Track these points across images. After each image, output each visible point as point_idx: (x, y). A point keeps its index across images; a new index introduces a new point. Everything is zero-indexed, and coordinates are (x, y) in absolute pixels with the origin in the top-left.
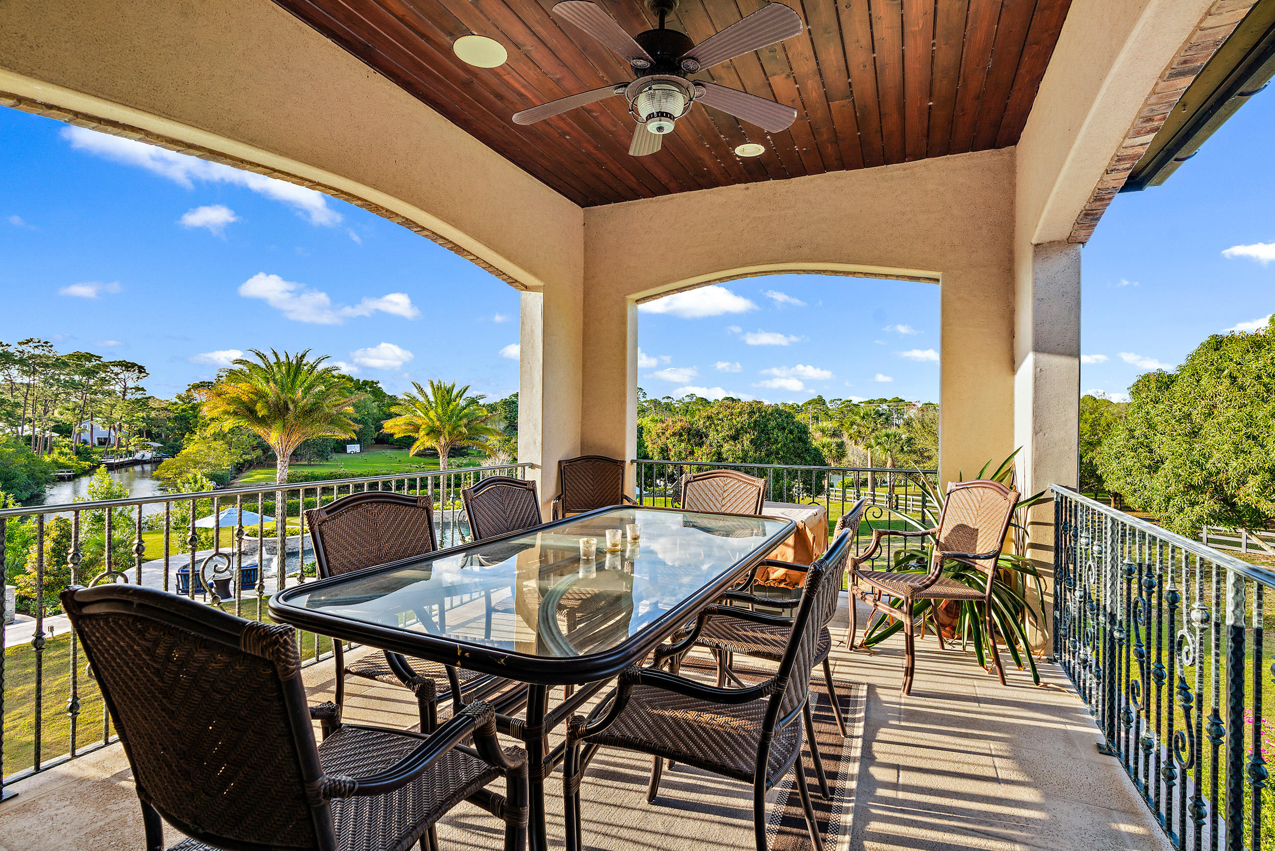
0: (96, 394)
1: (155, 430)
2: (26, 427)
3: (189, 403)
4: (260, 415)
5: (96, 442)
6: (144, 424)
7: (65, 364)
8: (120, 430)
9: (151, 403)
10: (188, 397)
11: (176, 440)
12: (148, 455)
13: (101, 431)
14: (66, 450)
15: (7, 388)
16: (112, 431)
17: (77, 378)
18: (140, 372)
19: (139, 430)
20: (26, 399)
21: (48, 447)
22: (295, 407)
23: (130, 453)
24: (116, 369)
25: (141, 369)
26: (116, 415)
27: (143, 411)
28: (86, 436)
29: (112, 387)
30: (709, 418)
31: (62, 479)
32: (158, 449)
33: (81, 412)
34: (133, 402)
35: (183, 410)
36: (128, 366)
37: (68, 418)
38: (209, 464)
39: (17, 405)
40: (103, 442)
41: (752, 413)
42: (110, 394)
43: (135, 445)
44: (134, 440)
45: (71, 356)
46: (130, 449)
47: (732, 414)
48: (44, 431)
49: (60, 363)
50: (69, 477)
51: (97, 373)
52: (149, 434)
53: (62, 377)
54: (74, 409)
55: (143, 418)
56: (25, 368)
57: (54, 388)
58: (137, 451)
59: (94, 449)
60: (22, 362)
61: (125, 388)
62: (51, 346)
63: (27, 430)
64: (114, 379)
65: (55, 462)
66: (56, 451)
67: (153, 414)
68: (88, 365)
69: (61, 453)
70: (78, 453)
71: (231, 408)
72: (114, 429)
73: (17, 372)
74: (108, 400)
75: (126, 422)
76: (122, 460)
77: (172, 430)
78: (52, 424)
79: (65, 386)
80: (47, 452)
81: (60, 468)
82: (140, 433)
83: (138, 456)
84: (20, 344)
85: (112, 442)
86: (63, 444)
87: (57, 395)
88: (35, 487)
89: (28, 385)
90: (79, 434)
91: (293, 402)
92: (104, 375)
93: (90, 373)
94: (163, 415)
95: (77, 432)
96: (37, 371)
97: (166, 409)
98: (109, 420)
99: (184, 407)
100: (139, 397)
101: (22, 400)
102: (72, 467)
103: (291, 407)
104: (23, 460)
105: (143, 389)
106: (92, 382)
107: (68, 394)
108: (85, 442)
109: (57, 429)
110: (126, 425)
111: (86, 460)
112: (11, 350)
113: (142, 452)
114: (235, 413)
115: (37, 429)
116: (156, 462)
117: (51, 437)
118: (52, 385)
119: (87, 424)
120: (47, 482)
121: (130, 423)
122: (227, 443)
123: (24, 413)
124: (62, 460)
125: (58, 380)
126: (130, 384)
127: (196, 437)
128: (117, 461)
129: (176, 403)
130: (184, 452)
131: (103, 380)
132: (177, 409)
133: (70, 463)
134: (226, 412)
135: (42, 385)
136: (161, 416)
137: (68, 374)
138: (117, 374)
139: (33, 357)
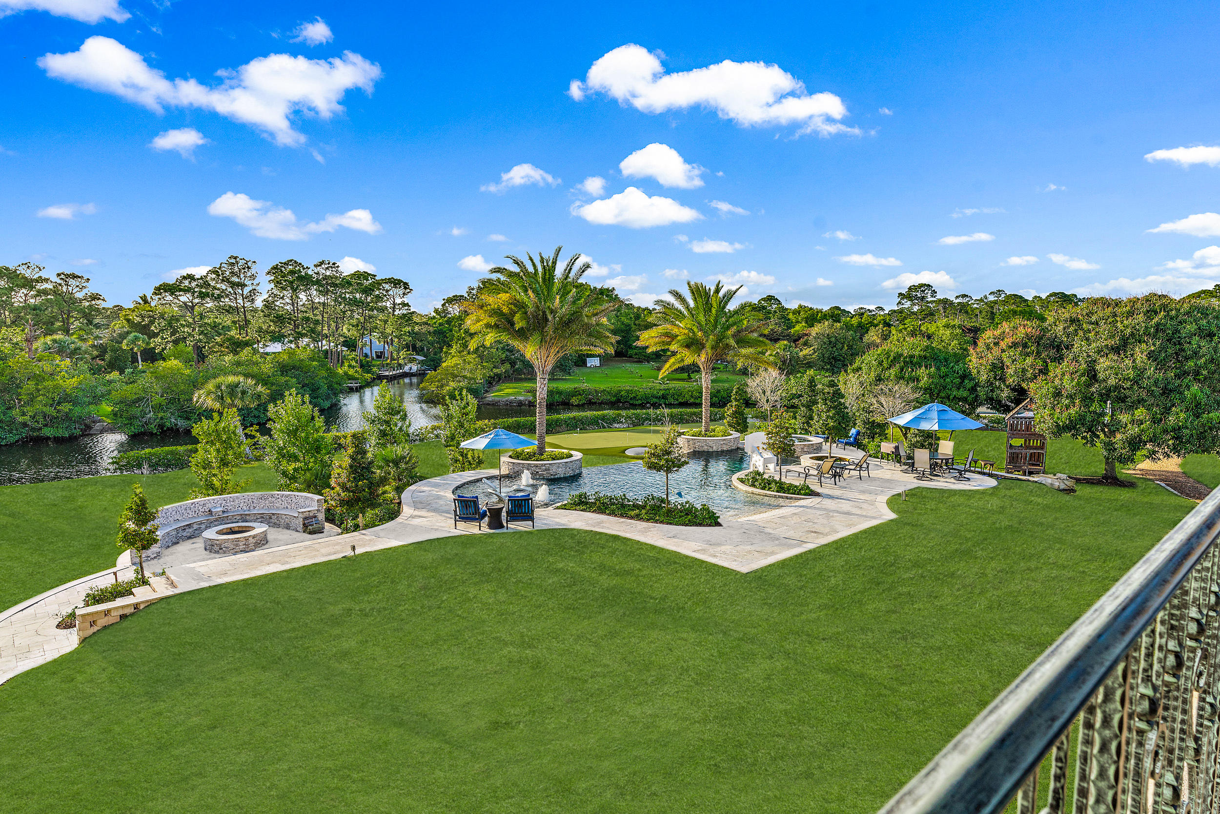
0: (373, 311)
1: (419, 344)
2: (324, 342)
3: (445, 317)
4: (517, 327)
5: (374, 356)
6: (410, 338)
7: (349, 283)
8: (392, 344)
9: (415, 319)
10: (444, 311)
11: (435, 354)
12: (415, 368)
13: (378, 345)
14: (353, 363)
15: (309, 307)
16: (386, 345)
17: (358, 296)
18: (405, 288)
19: (407, 344)
20: (323, 316)
21: (340, 360)
22: (554, 318)
23: (400, 366)
24: (387, 287)
25: (406, 285)
26: (388, 331)
27: (409, 325)
28: (366, 350)
29: (384, 304)
30: (1073, 321)
31: (351, 390)
32: (422, 362)
33: (364, 328)
34: (401, 318)
35: (441, 324)
36: (396, 283)
37: (353, 333)
38: (465, 377)
39: (317, 322)
40: (380, 356)
41: (1151, 313)
42: (383, 310)
43: (404, 359)
44: (403, 354)
45: (353, 275)
46: (400, 361)
47: (1115, 315)
48: (337, 346)
49: (346, 283)
50: (357, 388)
51: (373, 290)
52: (414, 348)
53: (347, 296)
54: (357, 326)
55: (409, 332)
56: (321, 289)
57: (342, 307)
58: (406, 364)
59: (374, 362)
60: (318, 282)
61: (394, 304)
62: (338, 267)
63: (325, 345)
64: (385, 296)
65: (346, 374)
66: (346, 364)
67: (417, 328)
68: (366, 283)
69: (350, 366)
70: (362, 366)
71: (493, 321)
72: (388, 343)
73: (315, 292)
74: (381, 316)
75: (396, 337)
76: (394, 372)
77: (432, 344)
78: (342, 339)
79: (350, 304)
80: (339, 365)
81: (349, 379)
82: (407, 346)
83: (406, 369)
84: (316, 266)
85: (386, 356)
86: (350, 357)
87: (344, 312)
88: (333, 397)
89: (324, 304)
90: (362, 349)
91: (552, 311)
92: (377, 293)
93: (367, 291)
94: (425, 329)
95: (360, 346)
96: (329, 291)
97: (426, 323)
98: (384, 335)
99: (441, 321)
100: (405, 312)
101: (320, 318)
102: (357, 379)
103: (550, 317)
104: (324, 373)
105: (408, 305)
106: (369, 299)
107: (352, 311)
108: (366, 356)
109: (346, 344)
110: (396, 340)
111: (368, 372)
112: (310, 272)
113: (409, 365)
114: (496, 326)
115: (332, 344)
116: (421, 375)
117: (342, 351)
118: (340, 303)
119: (367, 339)
120: (341, 392)
121: (399, 337)
122: (479, 356)
123: (322, 330)
124: (351, 372)
125: (345, 298)
126: (398, 301)
127: (453, 351)
128: (391, 373)
129: (434, 318)
130: (444, 365)
131: (377, 297)
132: (435, 323)
133: (356, 375)
134: (488, 326)
135: (333, 303)
136: (423, 331)
137: (351, 293)
138: (387, 291)
139: (326, 278)
